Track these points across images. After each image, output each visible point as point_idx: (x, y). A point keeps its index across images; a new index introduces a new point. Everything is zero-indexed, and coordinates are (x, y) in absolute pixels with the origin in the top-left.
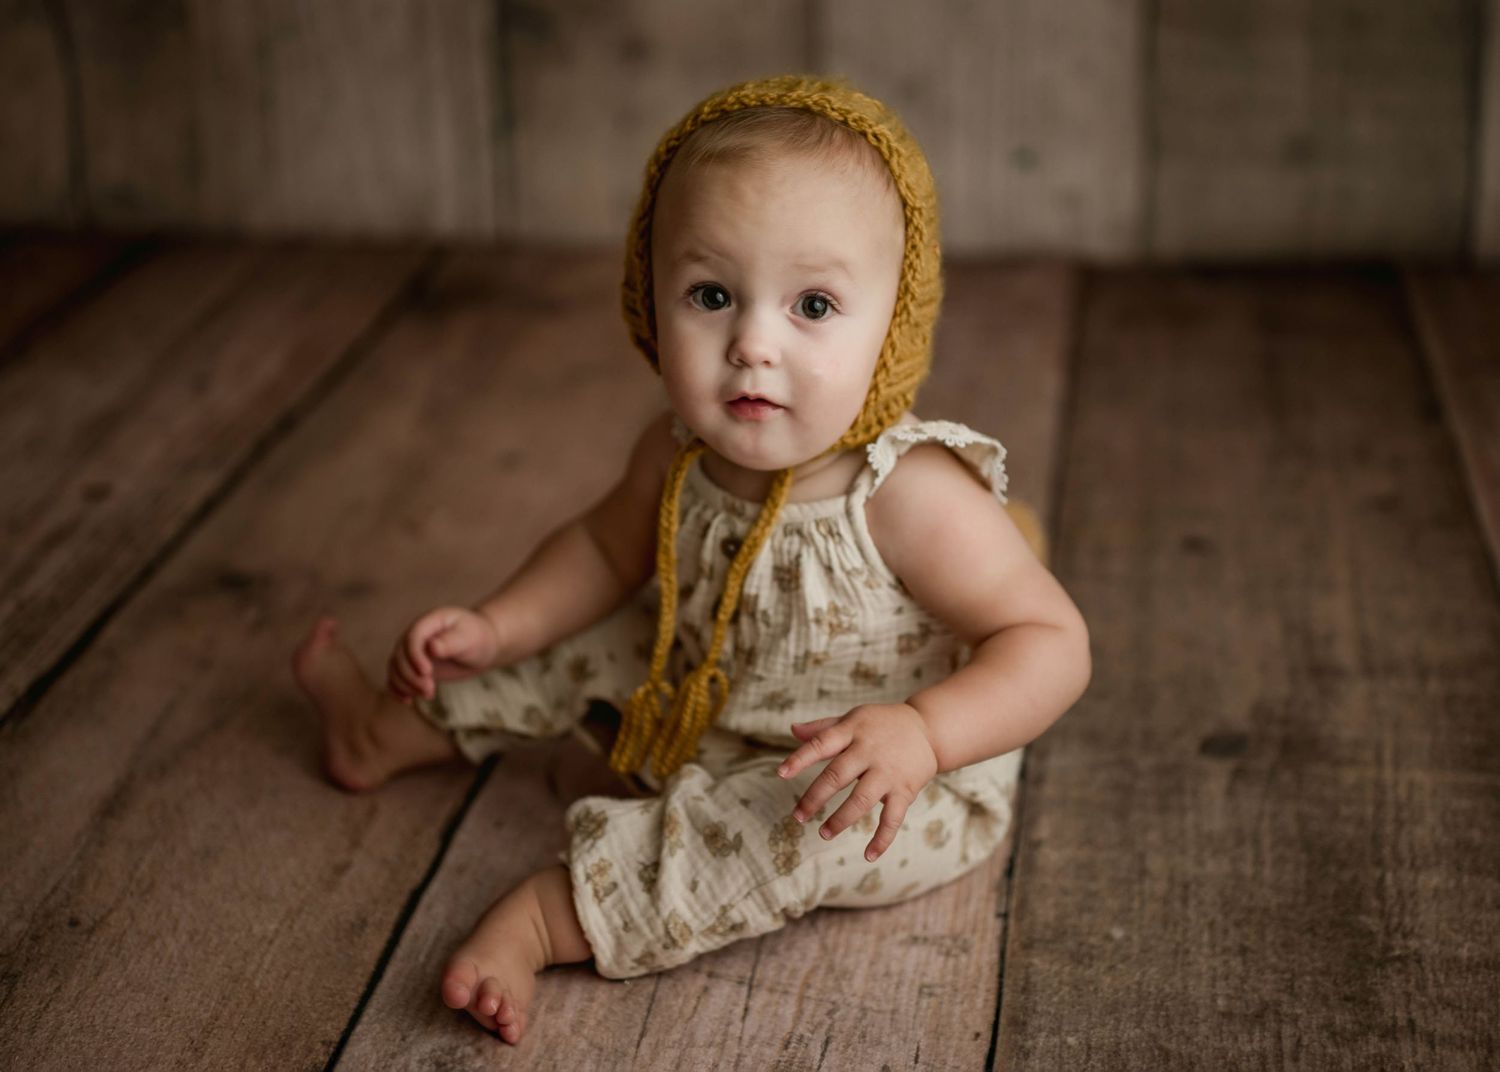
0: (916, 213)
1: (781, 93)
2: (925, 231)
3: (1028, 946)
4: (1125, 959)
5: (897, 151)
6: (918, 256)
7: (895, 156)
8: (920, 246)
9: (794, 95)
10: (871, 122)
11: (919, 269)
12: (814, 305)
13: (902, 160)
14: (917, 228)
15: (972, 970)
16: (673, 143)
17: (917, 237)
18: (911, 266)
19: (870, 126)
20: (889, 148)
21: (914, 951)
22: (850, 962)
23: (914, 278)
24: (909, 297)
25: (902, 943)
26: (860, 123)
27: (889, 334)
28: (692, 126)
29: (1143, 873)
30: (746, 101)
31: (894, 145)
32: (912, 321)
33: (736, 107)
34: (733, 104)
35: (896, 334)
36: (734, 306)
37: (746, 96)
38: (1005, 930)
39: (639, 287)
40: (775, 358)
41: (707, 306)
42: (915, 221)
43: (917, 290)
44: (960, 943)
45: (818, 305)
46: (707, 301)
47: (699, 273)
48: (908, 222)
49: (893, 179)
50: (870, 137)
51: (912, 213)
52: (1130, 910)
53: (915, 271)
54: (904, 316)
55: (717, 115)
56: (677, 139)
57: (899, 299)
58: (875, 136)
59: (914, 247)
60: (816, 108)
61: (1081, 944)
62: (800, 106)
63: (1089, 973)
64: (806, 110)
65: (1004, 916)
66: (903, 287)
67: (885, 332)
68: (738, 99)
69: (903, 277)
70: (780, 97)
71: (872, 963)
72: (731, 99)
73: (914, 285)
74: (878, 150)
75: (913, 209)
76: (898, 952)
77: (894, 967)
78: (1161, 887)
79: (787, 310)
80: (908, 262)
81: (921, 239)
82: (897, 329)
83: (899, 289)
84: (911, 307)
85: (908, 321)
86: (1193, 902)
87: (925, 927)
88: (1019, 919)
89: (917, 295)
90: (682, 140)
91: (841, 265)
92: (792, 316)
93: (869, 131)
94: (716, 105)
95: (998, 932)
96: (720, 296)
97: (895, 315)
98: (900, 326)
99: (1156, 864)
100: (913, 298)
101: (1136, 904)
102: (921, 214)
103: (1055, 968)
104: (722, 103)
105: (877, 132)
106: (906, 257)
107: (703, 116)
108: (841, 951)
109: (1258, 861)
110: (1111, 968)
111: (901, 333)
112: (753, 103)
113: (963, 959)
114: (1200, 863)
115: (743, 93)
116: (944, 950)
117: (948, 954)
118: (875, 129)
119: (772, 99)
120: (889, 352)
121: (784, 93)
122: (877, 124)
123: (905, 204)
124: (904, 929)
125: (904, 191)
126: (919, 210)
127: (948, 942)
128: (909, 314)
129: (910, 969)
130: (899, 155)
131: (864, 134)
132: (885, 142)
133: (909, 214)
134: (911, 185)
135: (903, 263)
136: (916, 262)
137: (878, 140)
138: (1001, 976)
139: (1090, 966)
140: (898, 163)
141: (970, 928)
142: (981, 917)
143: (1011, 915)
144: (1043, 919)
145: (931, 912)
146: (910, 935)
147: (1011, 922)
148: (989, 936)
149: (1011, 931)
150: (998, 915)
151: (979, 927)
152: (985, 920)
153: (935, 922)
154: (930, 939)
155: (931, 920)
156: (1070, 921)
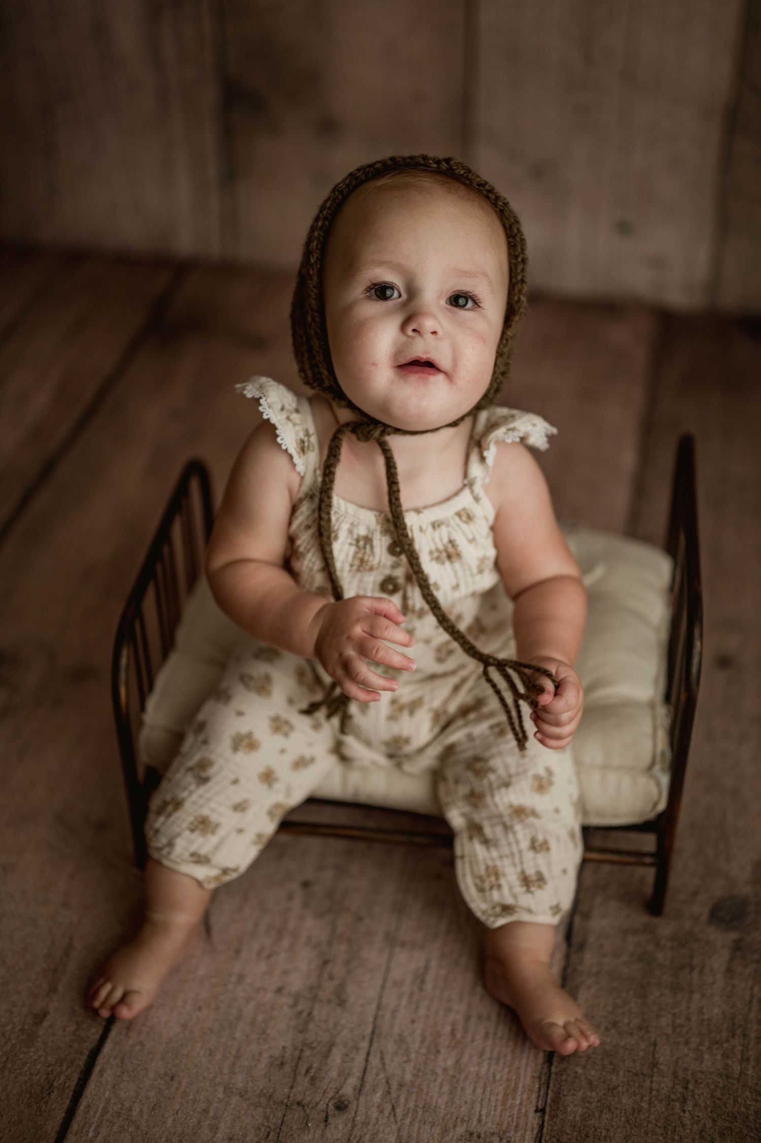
29: (654, 1065)
38: (541, 1127)
52: (640, 1111)
65: (543, 1110)
78: (666, 1083)
86: (689, 1107)
87: (479, 1121)
88: (552, 1117)
95: (536, 1131)
99: (664, 1055)
101: (645, 1105)
109: (745, 1060)
114: (700, 1059)
124: (463, 1121)
141: (514, 1124)
142: (523, 1111)
143: (548, 1110)
144: (571, 1118)
145: (485, 1103)
146: (466, 1131)
147: (547, 1117)
148: (528, 1133)
149: (545, 1130)
150: (536, 1111)
151: (522, 1122)
152: (526, 1116)
153: (488, 1115)
154: (483, 1135)
155: (484, 1112)
156: (592, 1122)
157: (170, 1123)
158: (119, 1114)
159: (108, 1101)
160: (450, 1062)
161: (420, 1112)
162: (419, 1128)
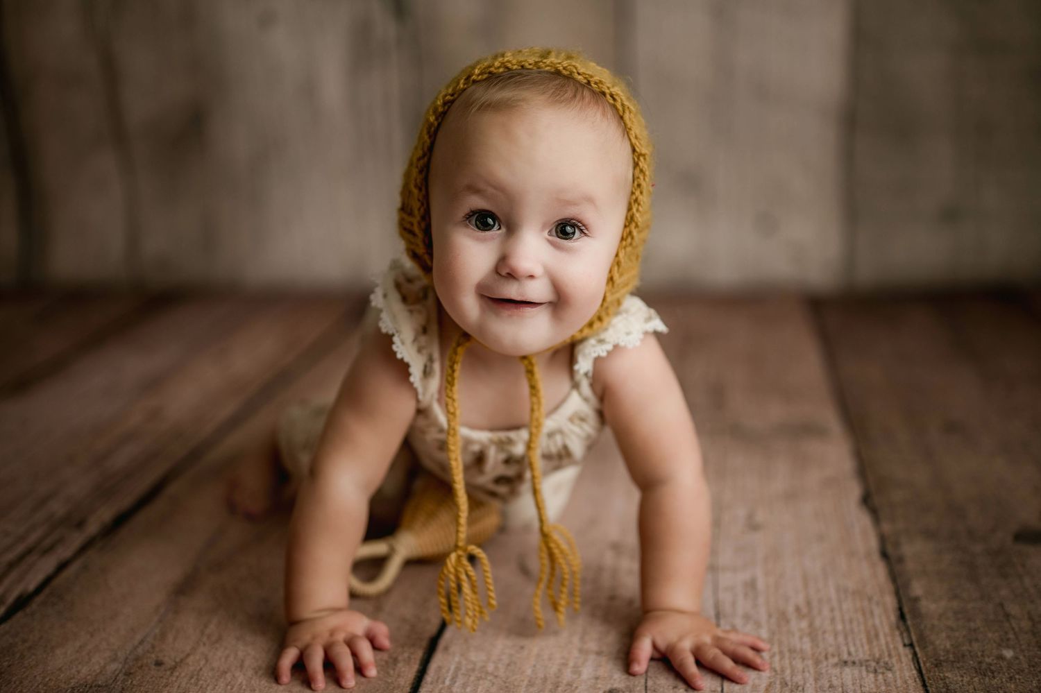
0: (641, 158)
1: (537, 60)
2: (647, 173)
3: (938, 664)
4: (1020, 672)
5: (628, 108)
6: (641, 193)
7: (627, 112)
8: (644, 184)
9: (548, 61)
10: (609, 85)
11: (642, 203)
12: (566, 229)
13: (632, 115)
14: (641, 171)
15: (899, 682)
16: (448, 98)
17: (642, 177)
18: (636, 200)
19: (608, 88)
20: (623, 105)
21: (847, 670)
22: (798, 679)
23: (638, 210)
24: (633, 225)
25: (836, 665)
26: (600, 85)
27: (617, 255)
28: (464, 84)
29: (1007, 616)
30: (509, 65)
31: (626, 103)
32: (634, 244)
33: (501, 70)
34: (499, 68)
35: (621, 255)
36: (503, 230)
37: (509, 61)
38: (915, 654)
39: (416, 212)
40: (538, 270)
41: (479, 229)
42: (640, 163)
43: (640, 219)
44: (882, 664)
45: (569, 229)
46: (480, 225)
47: (477, 202)
48: (636, 165)
49: (626, 130)
50: (608, 96)
51: (638, 159)
52: (1008, 639)
53: (639, 204)
54: (629, 240)
55: (485, 76)
56: (452, 95)
57: (625, 226)
58: (612, 96)
59: (639, 185)
60: (565, 72)
61: (980, 663)
62: (553, 70)
63: (994, 682)
64: (557, 73)
65: (911, 645)
66: (629, 218)
67: (613, 255)
68: (503, 63)
69: (630, 209)
70: (536, 63)
71: (816, 680)
72: (497, 64)
73: (637, 215)
74: (614, 107)
75: (640, 155)
76: (837, 671)
77: (836, 682)
78: (1025, 624)
79: (546, 233)
80: (634, 197)
81: (644, 179)
82: (623, 251)
83: (626, 218)
84: (635, 233)
85: (631, 244)
87: (849, 654)
88: (924, 648)
89: (639, 224)
90: (456, 96)
91: (590, 200)
92: (550, 238)
93: (607, 91)
94: (485, 68)
95: (910, 656)
96: (490, 221)
97: (622, 239)
98: (625, 248)
100: (637, 226)
101: (1011, 636)
102: (645, 159)
103: (966, 679)
104: (490, 67)
105: (614, 93)
106: (633, 193)
107: (474, 77)
108: (788, 672)
110: (1011, 678)
111: (625, 253)
112: (515, 67)
113: (890, 675)
115: (506, 59)
116: (871, 669)
117: (875, 671)
118: (612, 90)
119: (530, 64)
120: (616, 268)
121: (540, 60)
122: (613, 86)
123: (634, 150)
124: (833, 656)
125: (634, 140)
126: (644, 155)
127: (873, 664)
128: (633, 238)
129: (849, 683)
130: (630, 112)
131: (604, 94)
132: (619, 101)
133: (636, 159)
134: (639, 136)
135: (630, 198)
136: (640, 197)
137: (614, 100)
138: (924, 685)
139: (994, 677)
140: (630, 119)
141: (886, 654)
142: (891, 646)
143: (916, 644)
144: (942, 647)
145: (851, 645)
146: (840, 660)
147: (917, 649)
148: (904, 659)
149: (919, 655)
150: (905, 645)
151: (893, 653)
152: (896, 648)
153: (857, 651)
154: (857, 662)
155: (852, 649)
156: (964, 648)
157: (529, 672)
158: (473, 670)
159: (459, 663)
160: (804, 624)
161: (787, 655)
162: (791, 663)
